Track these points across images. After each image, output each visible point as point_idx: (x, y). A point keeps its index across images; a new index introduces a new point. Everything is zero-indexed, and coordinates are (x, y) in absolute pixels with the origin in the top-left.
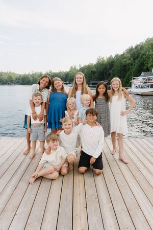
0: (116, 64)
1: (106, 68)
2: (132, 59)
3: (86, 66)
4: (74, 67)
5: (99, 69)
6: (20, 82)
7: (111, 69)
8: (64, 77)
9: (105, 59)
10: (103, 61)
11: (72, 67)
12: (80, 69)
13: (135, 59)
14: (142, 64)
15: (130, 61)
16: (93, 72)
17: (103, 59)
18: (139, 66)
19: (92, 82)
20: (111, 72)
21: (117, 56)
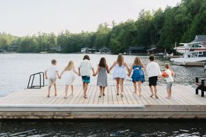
0: (166, 22)
1: (153, 27)
2: (189, 14)
3: (122, 24)
4: (104, 26)
5: (143, 28)
6: (19, 49)
7: (159, 28)
8: (89, 41)
9: (152, 14)
10: (148, 17)
11: (101, 26)
12: (114, 28)
13: (193, 15)
14: (202, 22)
15: (186, 18)
16: (133, 34)
17: (148, 13)
18: (199, 26)
19: (131, 48)
20: (160, 32)
21: (168, 10)
